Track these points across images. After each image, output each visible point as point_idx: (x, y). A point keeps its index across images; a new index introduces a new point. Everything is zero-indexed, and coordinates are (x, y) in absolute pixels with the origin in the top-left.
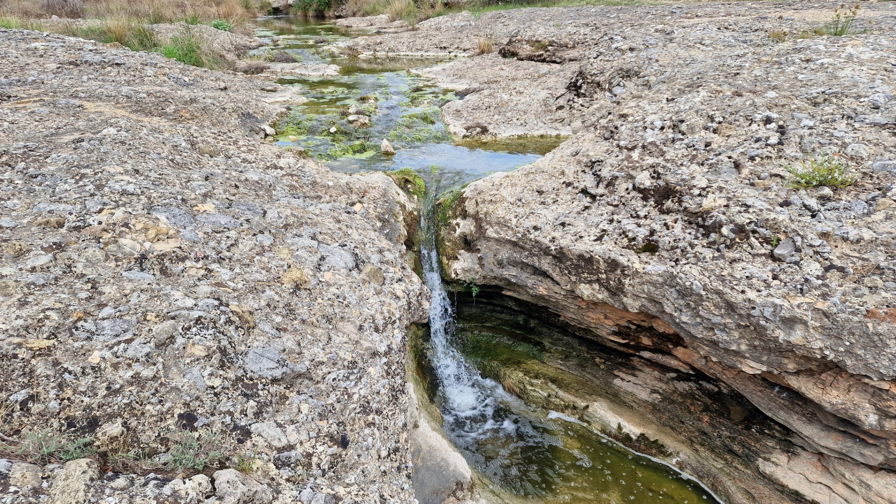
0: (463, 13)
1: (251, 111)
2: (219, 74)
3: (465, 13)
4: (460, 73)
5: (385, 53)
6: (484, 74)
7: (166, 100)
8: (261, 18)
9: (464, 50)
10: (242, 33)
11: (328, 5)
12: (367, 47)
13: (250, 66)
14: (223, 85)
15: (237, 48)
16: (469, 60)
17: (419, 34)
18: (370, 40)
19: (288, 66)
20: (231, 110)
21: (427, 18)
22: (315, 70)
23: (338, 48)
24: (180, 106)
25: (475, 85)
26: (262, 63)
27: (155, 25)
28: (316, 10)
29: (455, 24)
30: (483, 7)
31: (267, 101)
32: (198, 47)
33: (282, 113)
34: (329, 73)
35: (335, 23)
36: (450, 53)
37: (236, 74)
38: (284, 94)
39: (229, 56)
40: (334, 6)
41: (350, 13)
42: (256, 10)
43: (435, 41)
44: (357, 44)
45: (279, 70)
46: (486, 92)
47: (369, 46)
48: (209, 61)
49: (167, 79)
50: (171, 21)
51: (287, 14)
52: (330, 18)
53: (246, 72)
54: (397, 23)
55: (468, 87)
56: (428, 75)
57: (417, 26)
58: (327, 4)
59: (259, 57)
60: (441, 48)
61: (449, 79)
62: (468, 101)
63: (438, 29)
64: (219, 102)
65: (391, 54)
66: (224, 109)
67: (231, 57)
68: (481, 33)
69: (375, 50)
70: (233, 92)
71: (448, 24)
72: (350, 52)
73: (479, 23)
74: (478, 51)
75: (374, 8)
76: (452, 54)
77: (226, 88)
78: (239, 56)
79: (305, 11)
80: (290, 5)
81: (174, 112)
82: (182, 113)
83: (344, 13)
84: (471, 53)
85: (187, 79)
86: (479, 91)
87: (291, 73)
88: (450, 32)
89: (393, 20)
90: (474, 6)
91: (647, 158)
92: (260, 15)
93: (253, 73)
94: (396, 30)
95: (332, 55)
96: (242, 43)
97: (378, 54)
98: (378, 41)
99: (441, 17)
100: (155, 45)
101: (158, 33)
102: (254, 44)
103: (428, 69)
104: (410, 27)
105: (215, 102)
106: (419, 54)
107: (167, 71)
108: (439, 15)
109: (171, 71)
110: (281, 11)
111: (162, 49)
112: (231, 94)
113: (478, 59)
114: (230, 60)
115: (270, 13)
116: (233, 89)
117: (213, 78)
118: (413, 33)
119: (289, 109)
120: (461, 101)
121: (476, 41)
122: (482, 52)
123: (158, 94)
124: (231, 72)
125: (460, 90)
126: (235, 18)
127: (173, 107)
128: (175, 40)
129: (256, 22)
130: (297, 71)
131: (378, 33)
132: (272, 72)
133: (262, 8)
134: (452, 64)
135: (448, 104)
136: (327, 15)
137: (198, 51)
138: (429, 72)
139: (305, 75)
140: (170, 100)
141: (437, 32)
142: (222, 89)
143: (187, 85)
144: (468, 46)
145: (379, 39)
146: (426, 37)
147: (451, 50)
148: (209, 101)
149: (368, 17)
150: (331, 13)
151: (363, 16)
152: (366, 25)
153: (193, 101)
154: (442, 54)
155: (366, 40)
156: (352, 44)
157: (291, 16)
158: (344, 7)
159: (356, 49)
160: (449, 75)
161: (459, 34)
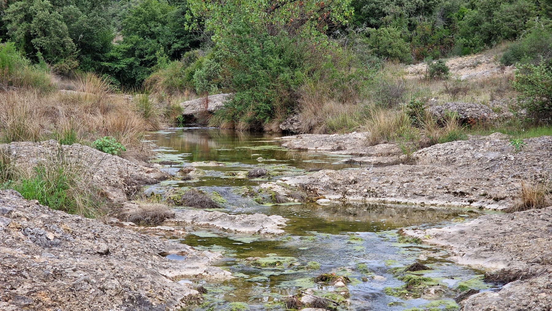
0: (492, 136)
1: (143, 294)
2: (97, 225)
3: (495, 137)
4: (491, 241)
5: (360, 198)
6: (534, 246)
7: (19, 273)
8: (165, 129)
9: (497, 200)
10: (138, 157)
11: (271, 114)
12: (333, 187)
13: (145, 213)
14: (104, 247)
15: (127, 182)
16: (505, 218)
17: (418, 170)
18: (338, 176)
19: (202, 215)
20: (113, 292)
21: (431, 143)
22: (246, 224)
23: (285, 186)
24: (39, 283)
25: (519, 266)
26: (162, 207)
27: (13, 145)
28: (250, 121)
29: (480, 155)
30: (526, 128)
31: (169, 275)
32: (72, 183)
33: (191, 296)
34: (269, 230)
35: (280, 143)
36: (471, 202)
37: (122, 226)
38: (196, 264)
39: (114, 194)
40: (279, 116)
41: (304, 126)
42: (159, 119)
43: (446, 182)
44: (317, 181)
45: (189, 221)
46: (541, 281)
47: (336, 185)
48: (85, 202)
49: (22, 236)
50: (36, 140)
51: (205, 124)
52: (272, 133)
53: (137, 221)
54: (381, 147)
55: (507, 268)
56: (434, 241)
57: (414, 155)
58: (269, 112)
59: (159, 197)
60: (455, 194)
61: (471, 251)
62: (509, 294)
63: (450, 162)
64: (97, 277)
65: (370, 200)
66: (103, 289)
67: (117, 196)
68: (527, 174)
69: (345, 193)
70: (118, 258)
71: (468, 155)
72: (304, 194)
73: (522, 156)
74: (519, 202)
75: (344, 121)
76: (474, 204)
77: (107, 253)
78: (128, 194)
79: (233, 120)
80: (211, 113)
81: (29, 294)
82: (39, 296)
83: (294, 127)
84: (508, 205)
85: (51, 236)
86: (526, 277)
87: (208, 228)
88: (472, 169)
89: (374, 143)
90: (510, 125)
92: (163, 126)
93: (148, 223)
94: (380, 159)
95: (275, 199)
96: (135, 173)
97: (350, 199)
98: (352, 178)
99: (455, 143)
100: (9, 177)
101: (16, 157)
102: (152, 176)
103: (433, 231)
104: (403, 157)
105: (90, 277)
106: (418, 201)
107: (25, 222)
108: (452, 138)
109: (31, 223)
110: (195, 120)
111: (19, 182)
112: (115, 262)
113: (521, 218)
114: (115, 201)
115: (177, 123)
116: (119, 253)
117: (90, 235)
118: (408, 167)
119: (202, 290)
120: (496, 294)
121: (517, 185)
122: (529, 205)
123: (8, 262)
124: (115, 220)
125: (493, 272)
126: (129, 135)
127: (27, 286)
128: (39, 169)
130: (218, 224)
131: (351, 163)
132: (178, 224)
133: (167, 115)
134: (475, 222)
135: (472, 297)
136: (266, 128)
137: (72, 188)
138: (436, 236)
139: (231, 231)
140: (25, 273)
141: (449, 169)
142: (101, 254)
143: (49, 245)
144: (503, 192)
145: (352, 174)
146: (430, 175)
147: (472, 198)
148: (81, 275)
149: (333, 136)
150: (274, 127)
151: (326, 132)
152: (330, 148)
153: (58, 274)
154: (456, 203)
155: (331, 175)
156: (307, 181)
157: (210, 128)
158: (295, 117)
159: (314, 190)
160: (471, 244)
161: (487, 174)
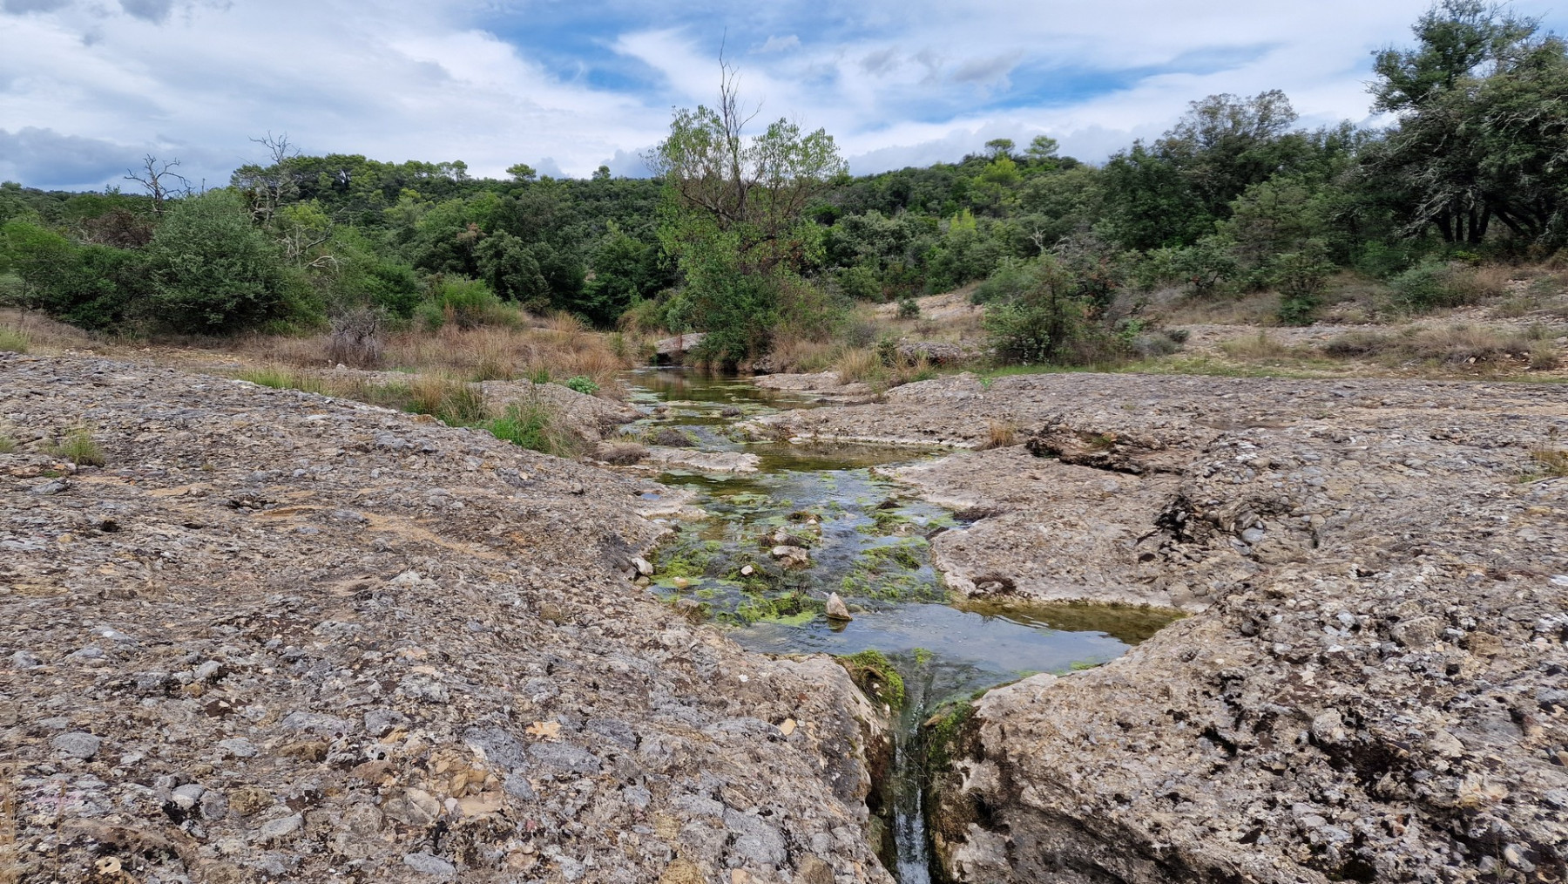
0: (962, 375)
1: (618, 533)
2: (571, 464)
3: (964, 376)
4: (960, 480)
5: (832, 436)
6: (1003, 484)
7: (492, 514)
8: (639, 368)
9: (966, 438)
10: (611, 396)
11: (744, 354)
12: (805, 426)
13: (619, 452)
14: (578, 487)
15: (602, 421)
16: (974, 456)
17: (890, 408)
18: (809, 416)
19: (677, 454)
20: (588, 532)
21: (902, 382)
22: (720, 462)
23: (758, 425)
24: (513, 524)
25: (988, 503)
26: (636, 446)
27: (485, 384)
28: (724, 361)
29: (950, 394)
30: (995, 367)
31: (644, 514)
32: (545, 422)
33: (665, 535)
34: (743, 469)
35: (753, 383)
36: (941, 440)
37: (596, 465)
38: (671, 503)
39: (588, 433)
40: (753, 356)
41: (777, 366)
42: (633, 358)
43: (917, 421)
44: (789, 421)
45: (664, 460)
46: (1009, 518)
47: (808, 424)
48: (558, 442)
49: (495, 476)
50: (508, 378)
51: (679, 364)
52: (745, 373)
53: (612, 461)
54: (852, 387)
55: (976, 506)
56: (904, 479)
57: (885, 394)
58: (742, 352)
59: (634, 437)
60: (925, 432)
61: (940, 489)
62: (978, 532)
63: (919, 401)
64: (571, 517)
65: (841, 439)
66: (577, 529)
67: (591, 435)
68: (995, 413)
69: (817, 432)
70: (593, 498)
71: (938, 394)
72: (777, 433)
73: (991, 395)
74: (988, 440)
75: (816, 361)
76: (944, 443)
77: (582, 492)
78: (602, 433)
79: (707, 360)
80: (685, 352)
81: (502, 535)
82: (513, 537)
83: (767, 366)
84: (977, 443)
85: (524, 476)
86: (994, 515)
87: (683, 466)
88: (942, 408)
89: (846, 382)
90: (979, 364)
91: (1332, 683)
92: (637, 365)
93: (623, 463)
94: (851, 398)
95: (749, 438)
96: (610, 413)
97: (822, 437)
98: (823, 417)
99: (925, 382)
100: (481, 416)
101: (489, 397)
102: (627, 415)
103: (904, 469)
104: (874, 396)
105: (564, 517)
106: (888, 440)
107: (498, 463)
108: (922, 378)
109: (504, 463)
110: (669, 360)
111: (491, 421)
112: (590, 502)
113: (990, 456)
114: (589, 440)
115: (652, 362)
116: (593, 493)
117: (564, 475)
118: (879, 406)
119: (677, 529)
120: (966, 532)
121: (986, 424)
122: (997, 444)
123: (481, 503)
124: (590, 460)
125: (962, 509)
126: (603, 374)
127: (501, 526)
128: (512, 408)
129: (629, 377)
130: (692, 462)
131: (822, 402)
132: (653, 462)
133: (642, 354)
134: (944, 460)
135: (941, 534)
136: (740, 368)
137: (545, 428)
138: (907, 474)
139: (705, 470)
140: (498, 514)
141: (919, 407)
142: (576, 494)
143: (523, 486)
144: (972, 431)
145: (823, 412)
146: (900, 414)
147: (942, 436)
148: (556, 515)
149: (805, 375)
150: (747, 366)
151: (798, 372)
152: (801, 387)
153: (532, 514)
154: (926, 442)
155: (803, 415)
156: (780, 420)
157: (685, 367)
158: (768, 357)
159: (786, 429)
160: (941, 482)
161: (957, 412)
